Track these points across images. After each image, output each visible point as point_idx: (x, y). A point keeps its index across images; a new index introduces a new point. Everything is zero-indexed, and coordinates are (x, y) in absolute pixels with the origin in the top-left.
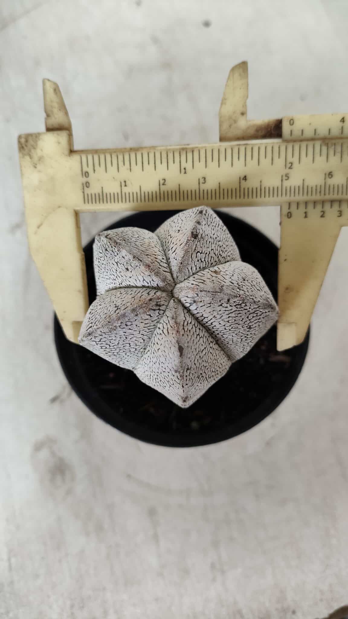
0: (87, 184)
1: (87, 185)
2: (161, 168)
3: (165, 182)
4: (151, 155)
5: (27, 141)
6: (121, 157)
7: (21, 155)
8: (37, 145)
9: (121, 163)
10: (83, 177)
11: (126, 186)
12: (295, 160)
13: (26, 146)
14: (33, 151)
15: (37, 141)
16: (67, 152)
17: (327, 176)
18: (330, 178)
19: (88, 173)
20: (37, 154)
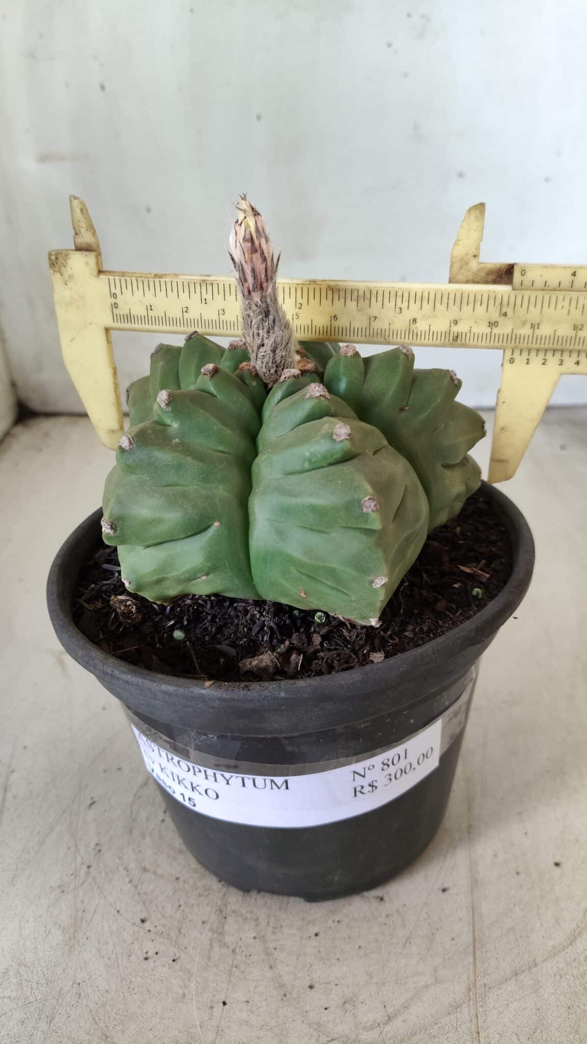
1: (115, 305)
2: (184, 296)
3: (187, 310)
4: (174, 285)
5: (56, 258)
6: (146, 283)
7: (52, 271)
8: (67, 263)
9: (146, 289)
10: (111, 298)
11: (151, 310)
12: (304, 301)
13: (56, 263)
14: (63, 268)
15: (67, 260)
16: (95, 273)
17: (333, 318)
18: (335, 320)
19: (116, 295)
20: (67, 271)
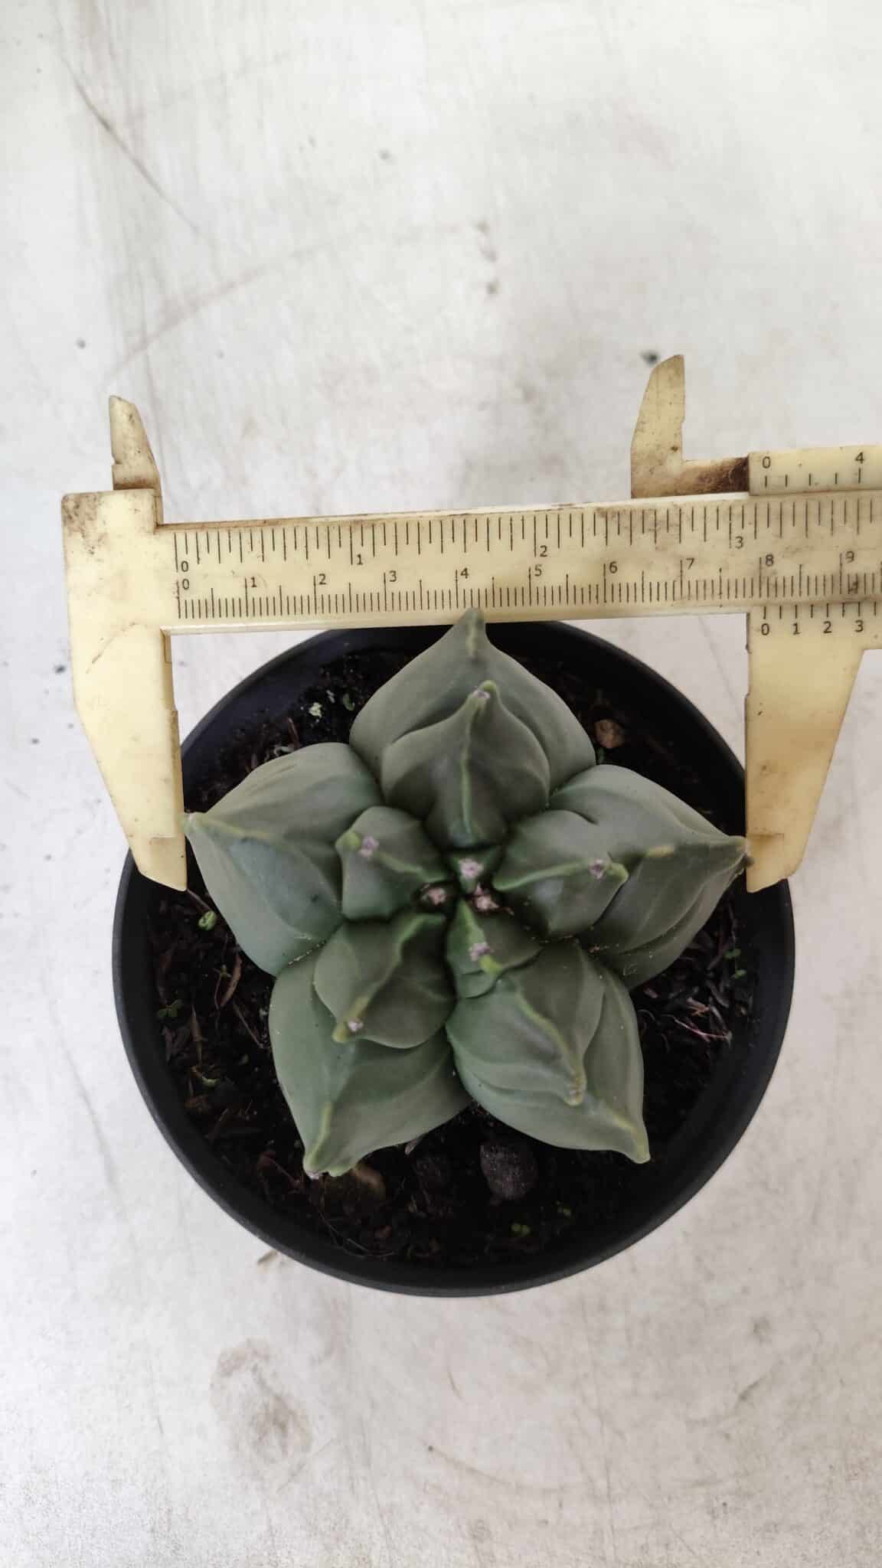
0: (186, 582)
1: (185, 584)
2: (318, 555)
3: (324, 579)
4: (301, 534)
5: (77, 507)
6: (246, 537)
7: (66, 531)
8: (95, 514)
9: (246, 547)
10: (178, 571)
11: (254, 586)
12: (552, 542)
13: (76, 515)
14: (88, 523)
15: (95, 507)
16: (150, 527)
17: (607, 569)
18: (613, 572)
19: (187, 563)
20: (95, 529)
